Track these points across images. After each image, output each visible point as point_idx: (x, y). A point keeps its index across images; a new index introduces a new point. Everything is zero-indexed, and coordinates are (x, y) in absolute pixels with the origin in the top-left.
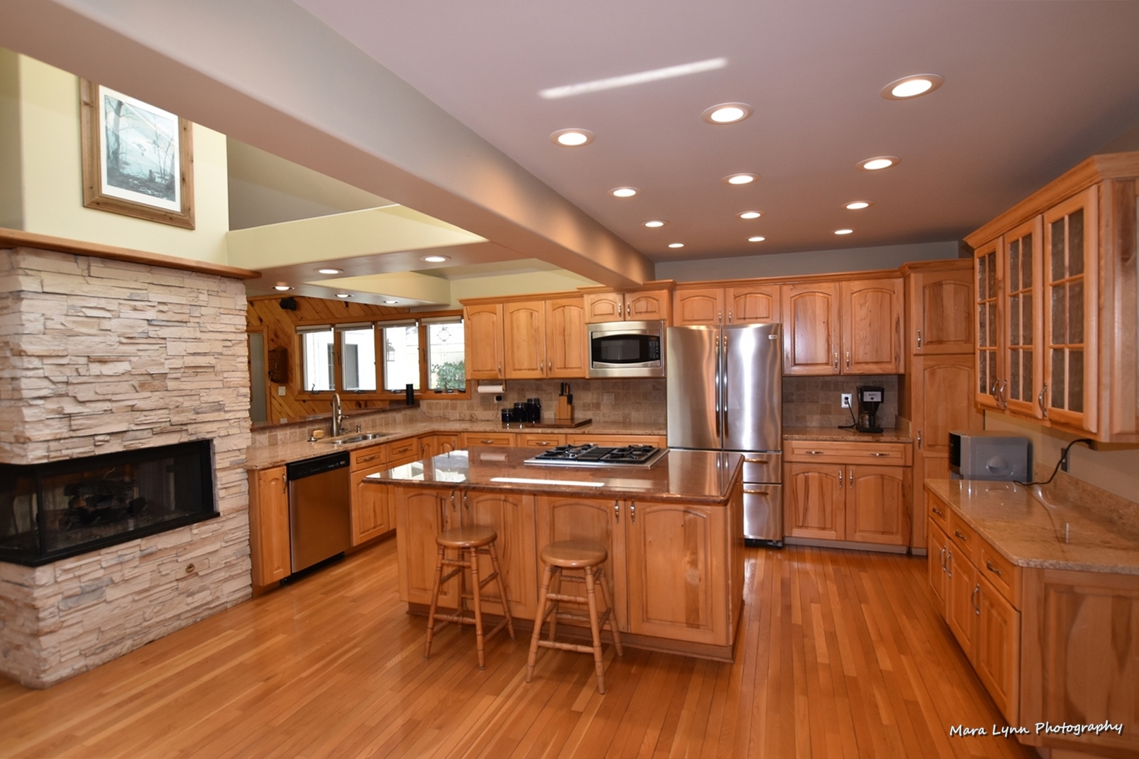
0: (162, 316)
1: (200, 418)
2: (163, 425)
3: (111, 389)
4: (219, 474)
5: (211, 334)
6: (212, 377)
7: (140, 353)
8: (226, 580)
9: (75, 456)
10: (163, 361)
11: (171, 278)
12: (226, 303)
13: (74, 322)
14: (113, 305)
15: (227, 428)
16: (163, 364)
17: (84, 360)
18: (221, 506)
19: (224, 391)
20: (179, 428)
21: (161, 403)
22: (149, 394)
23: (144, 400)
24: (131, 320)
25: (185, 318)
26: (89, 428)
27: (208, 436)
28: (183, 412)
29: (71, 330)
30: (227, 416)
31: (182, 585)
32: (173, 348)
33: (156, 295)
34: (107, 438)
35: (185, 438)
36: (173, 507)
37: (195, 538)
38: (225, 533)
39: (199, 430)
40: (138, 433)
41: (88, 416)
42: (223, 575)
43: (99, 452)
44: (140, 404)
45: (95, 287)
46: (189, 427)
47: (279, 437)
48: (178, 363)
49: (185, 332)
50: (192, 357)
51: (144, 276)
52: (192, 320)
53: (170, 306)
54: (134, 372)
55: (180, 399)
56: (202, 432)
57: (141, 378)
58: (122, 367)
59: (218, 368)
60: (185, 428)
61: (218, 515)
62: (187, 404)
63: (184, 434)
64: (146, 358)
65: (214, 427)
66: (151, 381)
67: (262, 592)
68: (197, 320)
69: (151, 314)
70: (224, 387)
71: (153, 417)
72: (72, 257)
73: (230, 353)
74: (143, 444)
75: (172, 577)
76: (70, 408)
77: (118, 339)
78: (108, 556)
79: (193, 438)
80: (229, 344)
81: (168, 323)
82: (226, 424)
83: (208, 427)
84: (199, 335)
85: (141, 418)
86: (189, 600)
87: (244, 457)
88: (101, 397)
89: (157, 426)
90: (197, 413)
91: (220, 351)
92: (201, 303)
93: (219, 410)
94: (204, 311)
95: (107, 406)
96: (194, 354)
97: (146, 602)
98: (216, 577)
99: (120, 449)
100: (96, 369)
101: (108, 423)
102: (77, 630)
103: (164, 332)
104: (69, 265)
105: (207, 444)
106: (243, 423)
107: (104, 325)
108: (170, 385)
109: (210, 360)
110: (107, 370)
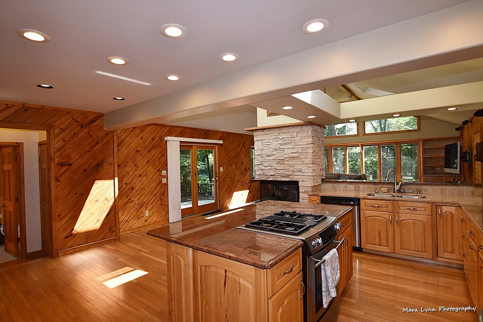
0: (283, 142)
1: (294, 174)
2: (284, 174)
3: (271, 163)
4: (300, 193)
5: (298, 146)
6: (298, 160)
7: (278, 153)
9: (263, 180)
10: (283, 155)
11: (285, 130)
12: (305, 134)
13: (263, 146)
14: (271, 141)
15: (304, 178)
16: (283, 156)
17: (265, 156)
20: (287, 176)
21: (283, 168)
22: (280, 165)
23: (278, 167)
24: (275, 144)
25: (290, 142)
26: (266, 173)
27: (298, 180)
28: (289, 171)
29: (262, 148)
30: (304, 174)
32: (286, 151)
34: (270, 176)
39: (293, 178)
40: (277, 176)
41: (266, 170)
43: (268, 179)
44: (278, 168)
45: (268, 137)
46: (291, 176)
47: (360, 188)
48: (287, 156)
49: (290, 146)
50: (292, 154)
51: (278, 131)
52: (292, 142)
53: (285, 139)
54: (276, 159)
55: (288, 167)
56: (295, 178)
57: (278, 160)
58: (273, 157)
59: (300, 157)
60: (289, 176)
62: (290, 169)
63: (289, 178)
64: (279, 155)
65: (299, 177)
66: (280, 162)
68: (294, 142)
69: (280, 142)
70: (302, 164)
71: (281, 172)
72: (263, 130)
73: (305, 152)
74: (278, 179)
76: (262, 167)
77: (272, 150)
79: (292, 180)
80: (305, 149)
81: (285, 144)
82: (303, 177)
83: (297, 177)
84: (294, 147)
85: (278, 172)
87: (310, 190)
88: (268, 165)
89: (282, 174)
90: (293, 172)
91: (301, 151)
92: (295, 136)
93: (301, 172)
94: (296, 138)
95: (270, 168)
96: (292, 153)
100: (268, 158)
101: (270, 172)
103: (284, 147)
104: (262, 133)
105: (298, 182)
106: (309, 177)
107: (270, 146)
108: (286, 162)
109: (297, 155)
110: (270, 158)
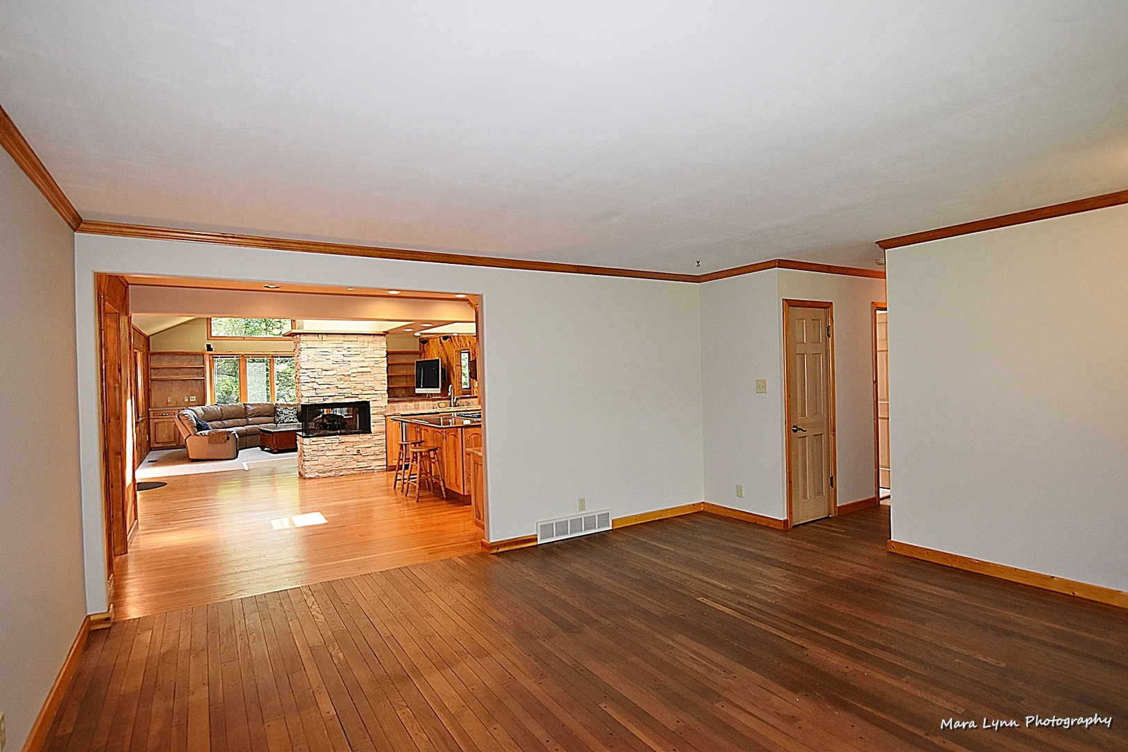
0: (349, 353)
1: (364, 393)
2: (349, 394)
3: (330, 380)
4: (372, 416)
5: (369, 358)
6: (370, 376)
7: (340, 367)
8: (374, 460)
10: (349, 370)
12: (377, 345)
13: (317, 357)
14: (330, 350)
17: (321, 370)
18: (372, 430)
19: (375, 382)
20: (355, 396)
21: (348, 386)
22: (343, 382)
23: (341, 384)
24: (337, 355)
25: (358, 353)
26: (322, 394)
27: (368, 400)
28: (357, 390)
29: (316, 360)
30: (376, 392)
31: (355, 457)
32: (353, 365)
33: (346, 345)
34: (327, 397)
35: (357, 400)
36: (358, 428)
37: (361, 440)
38: (374, 441)
40: (339, 397)
41: (322, 389)
42: (373, 458)
43: (325, 402)
44: (340, 386)
45: (324, 344)
46: (359, 396)
48: (354, 371)
49: (357, 358)
51: (341, 338)
52: (361, 353)
53: (352, 349)
54: (337, 374)
55: (356, 385)
56: (364, 398)
57: (341, 376)
58: (334, 372)
59: (372, 372)
61: (370, 433)
62: (358, 387)
64: (344, 369)
65: (370, 396)
66: (344, 378)
67: (390, 468)
68: (363, 353)
69: (345, 352)
70: (375, 380)
71: (345, 391)
72: (317, 335)
73: (379, 366)
74: (341, 401)
75: (351, 453)
76: (316, 386)
77: (331, 362)
78: (327, 439)
79: (360, 400)
80: (378, 362)
81: (351, 355)
82: (376, 396)
83: (368, 397)
84: (363, 359)
85: (340, 391)
86: (358, 464)
87: (384, 410)
88: (326, 383)
89: (346, 394)
90: (362, 391)
91: (374, 365)
92: (365, 347)
93: (372, 390)
94: (366, 349)
95: (328, 386)
96: (361, 367)
97: (341, 460)
98: (369, 458)
99: (332, 402)
100: (324, 373)
101: (328, 393)
102: (316, 463)
103: (349, 359)
104: (316, 338)
105: (368, 403)
106: (383, 396)
107: (328, 357)
108: (352, 379)
109: (369, 369)
110: (328, 373)
